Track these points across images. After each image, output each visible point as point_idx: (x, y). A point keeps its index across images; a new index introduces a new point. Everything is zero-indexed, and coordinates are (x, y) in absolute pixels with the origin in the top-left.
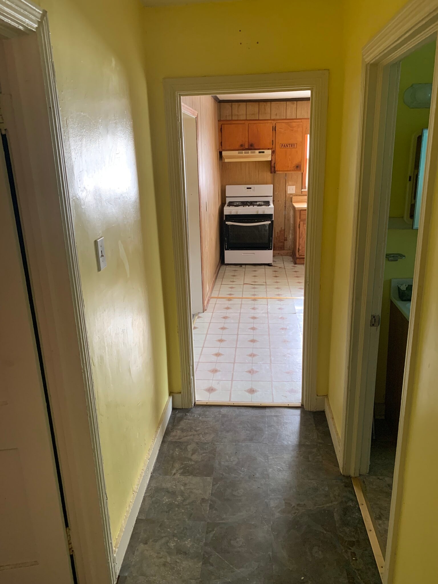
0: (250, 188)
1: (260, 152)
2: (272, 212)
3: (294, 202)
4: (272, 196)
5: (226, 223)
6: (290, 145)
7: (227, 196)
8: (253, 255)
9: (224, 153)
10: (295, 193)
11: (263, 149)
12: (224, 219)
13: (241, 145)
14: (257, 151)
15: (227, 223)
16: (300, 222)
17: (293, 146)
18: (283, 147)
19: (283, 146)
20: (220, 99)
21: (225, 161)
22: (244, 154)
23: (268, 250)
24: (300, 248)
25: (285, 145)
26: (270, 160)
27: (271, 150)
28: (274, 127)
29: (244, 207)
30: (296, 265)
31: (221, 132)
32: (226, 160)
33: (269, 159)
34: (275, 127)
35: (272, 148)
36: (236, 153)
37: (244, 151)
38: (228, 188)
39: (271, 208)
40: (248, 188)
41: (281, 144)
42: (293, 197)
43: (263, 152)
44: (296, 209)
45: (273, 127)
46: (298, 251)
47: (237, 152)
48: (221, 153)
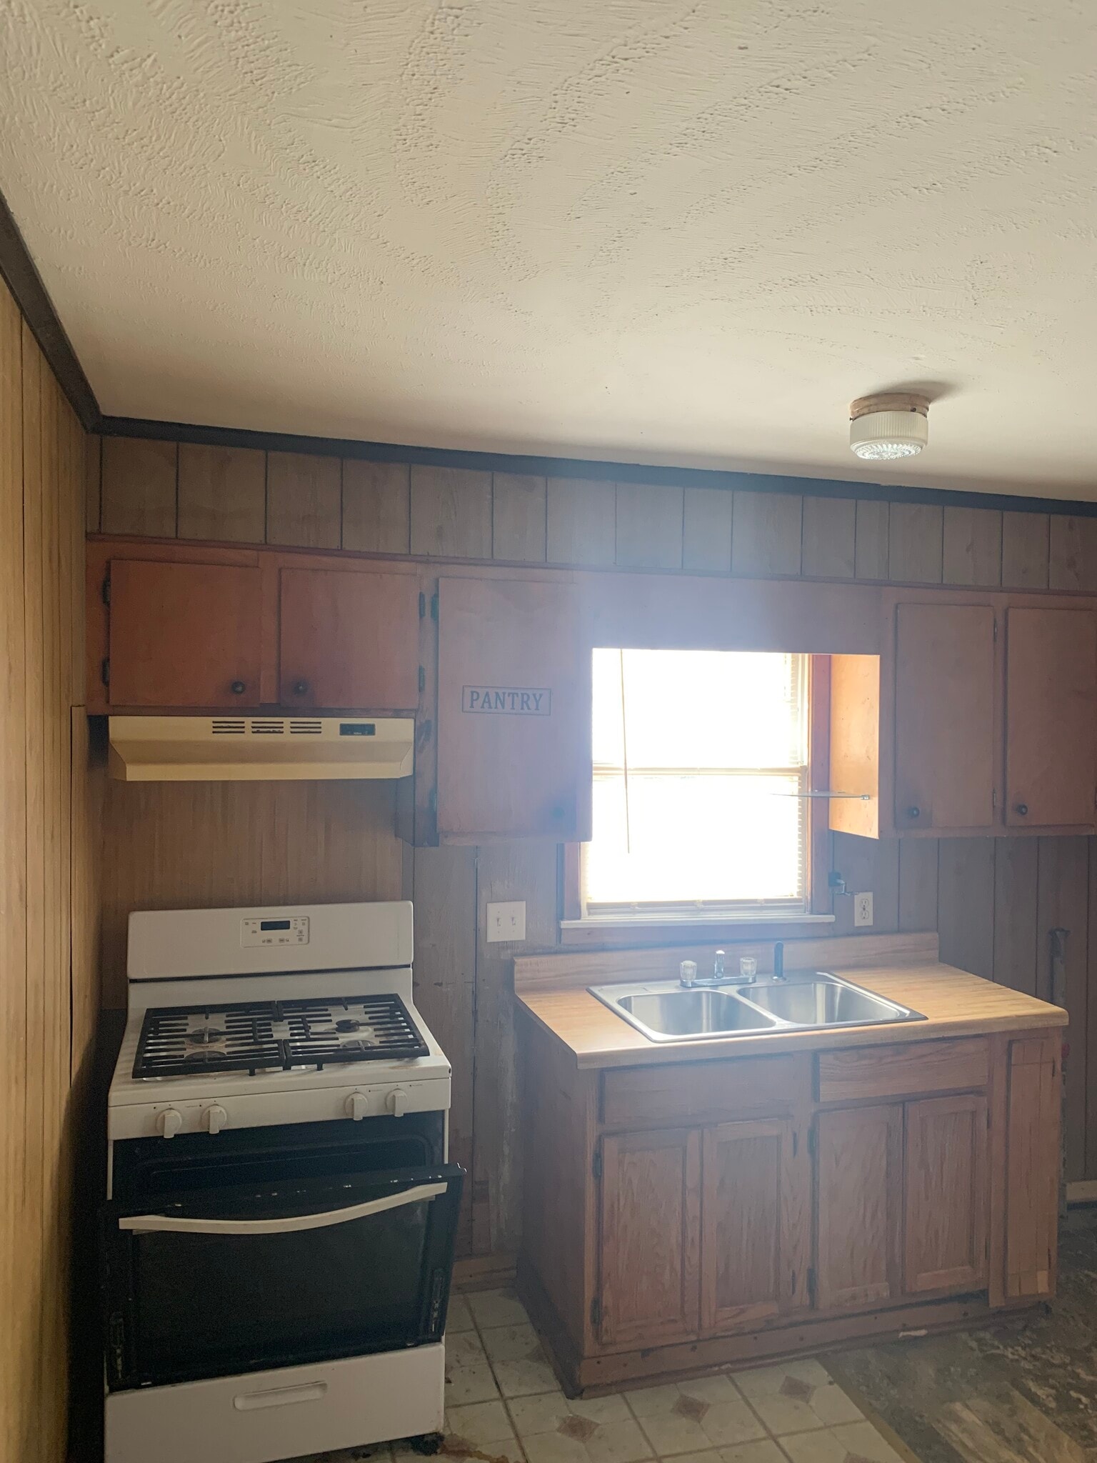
0: (284, 925)
1: (345, 730)
2: (439, 1098)
3: (525, 990)
4: (408, 966)
5: (121, 1227)
6: (518, 701)
7: (132, 974)
8: (317, 1394)
9: (121, 728)
10: (524, 938)
11: (366, 712)
12: (110, 1197)
13: (236, 684)
14: (331, 725)
15: (125, 1223)
16: (600, 1140)
17: (532, 704)
18: (478, 704)
19: (481, 699)
20: (106, 410)
21: (128, 779)
22: (248, 737)
23: (416, 1346)
24: (607, 1299)
25: (487, 694)
26: (409, 773)
27: (412, 721)
28: (428, 599)
29: (252, 1074)
30: (583, 1409)
31: (106, 602)
32: (135, 773)
33: (400, 769)
34: (436, 596)
35: (416, 711)
36: (198, 728)
37: (248, 721)
38: (142, 926)
39: (433, 1074)
40: (266, 926)
41: (468, 691)
42: (518, 961)
43: (370, 730)
44: (581, 1066)
45: (422, 596)
46: (597, 1321)
47: (208, 721)
48: (98, 727)
